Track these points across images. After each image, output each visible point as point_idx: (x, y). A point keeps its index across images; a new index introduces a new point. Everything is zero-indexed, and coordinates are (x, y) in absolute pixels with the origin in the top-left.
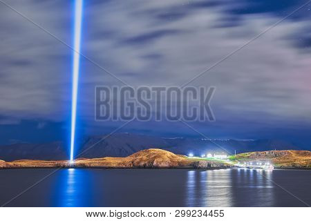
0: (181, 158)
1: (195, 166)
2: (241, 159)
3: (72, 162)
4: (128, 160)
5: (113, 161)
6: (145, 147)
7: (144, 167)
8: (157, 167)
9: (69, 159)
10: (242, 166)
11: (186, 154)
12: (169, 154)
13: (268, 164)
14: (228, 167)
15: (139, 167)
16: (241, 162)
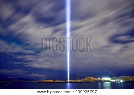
0: (96, 79)
1: (100, 81)
2: (113, 79)
3: (68, 81)
4: (82, 80)
5: (79, 81)
6: (87, 77)
7: (87, 82)
8: (90, 82)
9: (68, 80)
10: (114, 81)
11: (97, 78)
12: (93, 78)
13: (121, 80)
14: (110, 81)
15: (86, 82)
16: (113, 80)
